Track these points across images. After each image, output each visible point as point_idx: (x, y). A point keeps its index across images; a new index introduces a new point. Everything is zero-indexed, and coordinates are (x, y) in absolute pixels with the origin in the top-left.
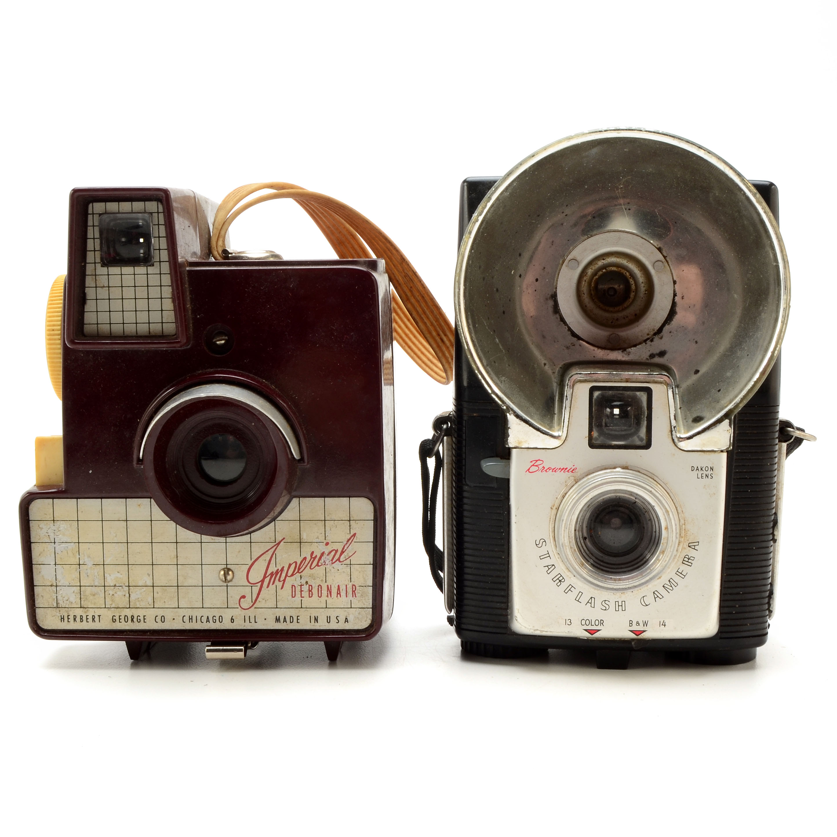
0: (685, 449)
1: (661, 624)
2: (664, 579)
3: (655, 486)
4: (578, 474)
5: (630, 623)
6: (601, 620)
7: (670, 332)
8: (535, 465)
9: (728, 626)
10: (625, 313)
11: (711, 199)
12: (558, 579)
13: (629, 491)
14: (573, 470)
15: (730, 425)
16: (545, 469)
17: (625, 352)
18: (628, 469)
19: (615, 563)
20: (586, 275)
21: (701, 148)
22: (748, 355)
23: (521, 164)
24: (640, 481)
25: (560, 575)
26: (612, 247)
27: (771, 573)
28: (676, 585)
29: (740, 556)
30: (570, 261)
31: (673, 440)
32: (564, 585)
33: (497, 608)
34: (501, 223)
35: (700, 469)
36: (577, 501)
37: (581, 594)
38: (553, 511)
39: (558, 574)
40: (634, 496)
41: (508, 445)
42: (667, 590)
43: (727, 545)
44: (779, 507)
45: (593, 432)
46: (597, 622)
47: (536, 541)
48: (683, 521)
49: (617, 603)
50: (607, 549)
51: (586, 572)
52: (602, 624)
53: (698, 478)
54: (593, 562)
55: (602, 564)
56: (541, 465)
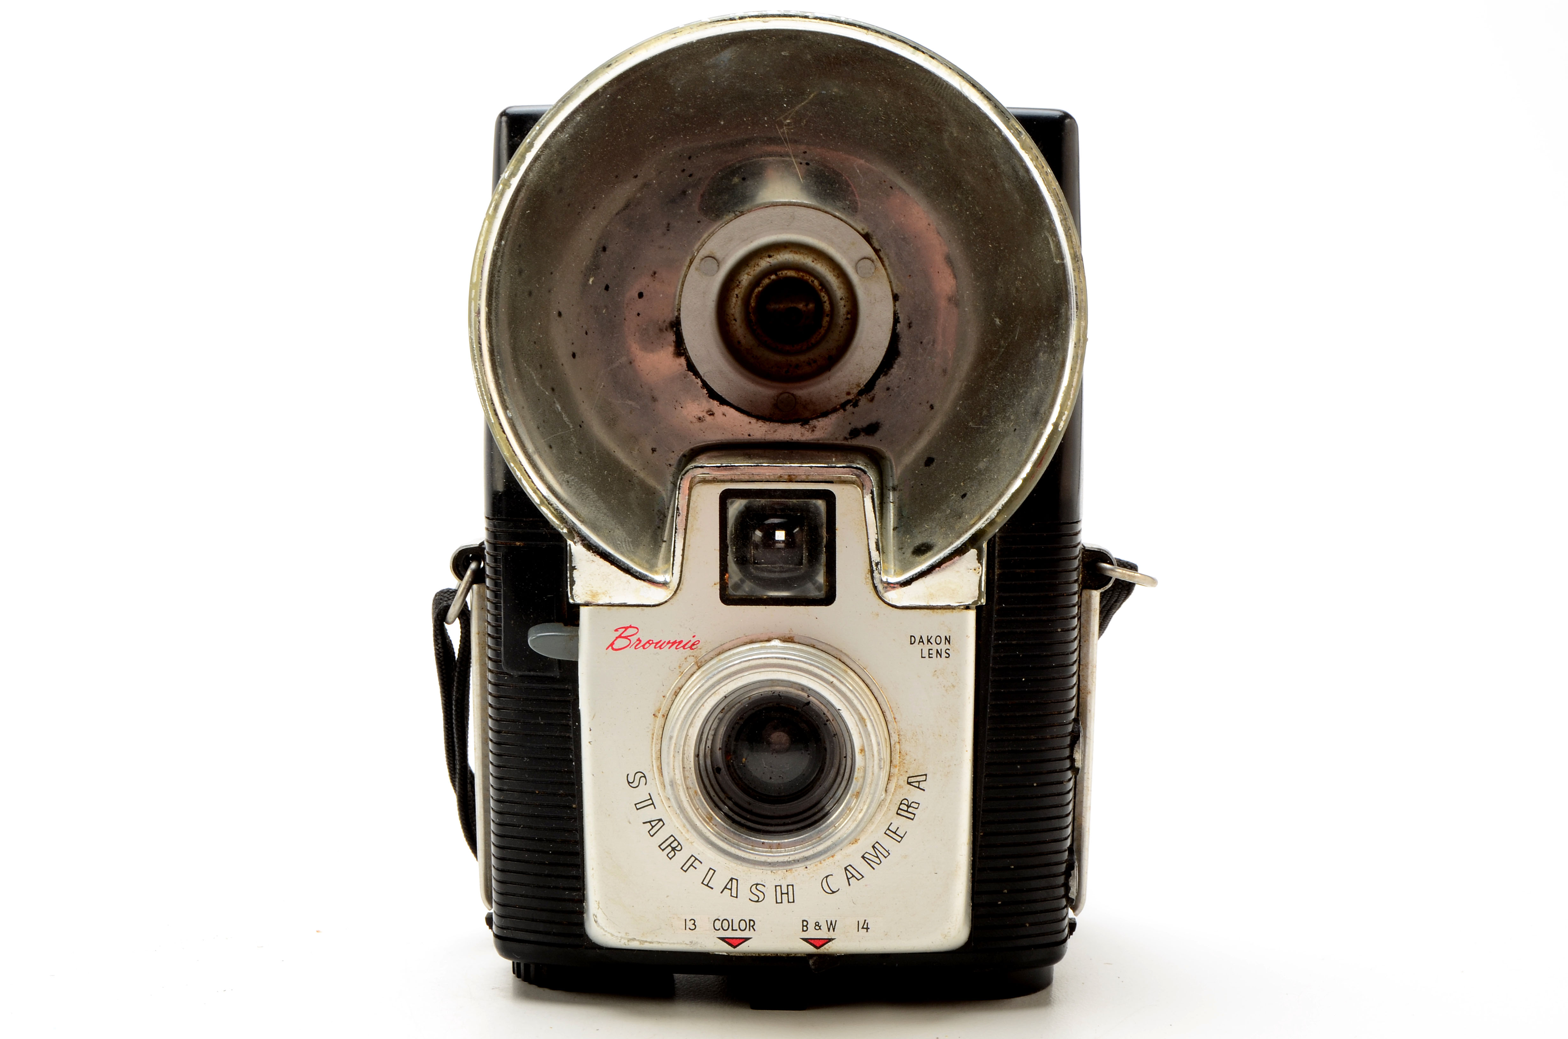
0: (898, 604)
1: (861, 926)
2: (864, 845)
3: (843, 674)
4: (702, 651)
5: (803, 926)
6: (750, 920)
7: (888, 389)
8: (622, 635)
9: (990, 927)
10: (811, 355)
11: (946, 142)
12: (670, 845)
13: (800, 685)
14: (693, 644)
15: (979, 559)
16: (642, 644)
17: (807, 426)
18: (794, 642)
19: (772, 814)
20: (738, 286)
21: (918, 49)
22: (1015, 430)
23: (586, 80)
24: (811, 664)
25: (672, 839)
26: (780, 234)
27: (1069, 829)
28: (886, 854)
29: (1009, 799)
30: (703, 259)
31: (875, 588)
32: (681, 857)
33: (564, 900)
34: (561, 191)
35: (925, 641)
36: (697, 701)
37: (711, 872)
38: (658, 719)
39: (670, 837)
40: (806, 692)
41: (574, 600)
42: (869, 864)
43: (983, 780)
44: (1089, 708)
45: (727, 575)
46: (743, 923)
47: (628, 775)
48: (897, 736)
49: (778, 888)
50: (759, 790)
51: (717, 833)
52: (752, 926)
53: (922, 657)
54: (731, 814)
55: (748, 817)
56: (635, 636)
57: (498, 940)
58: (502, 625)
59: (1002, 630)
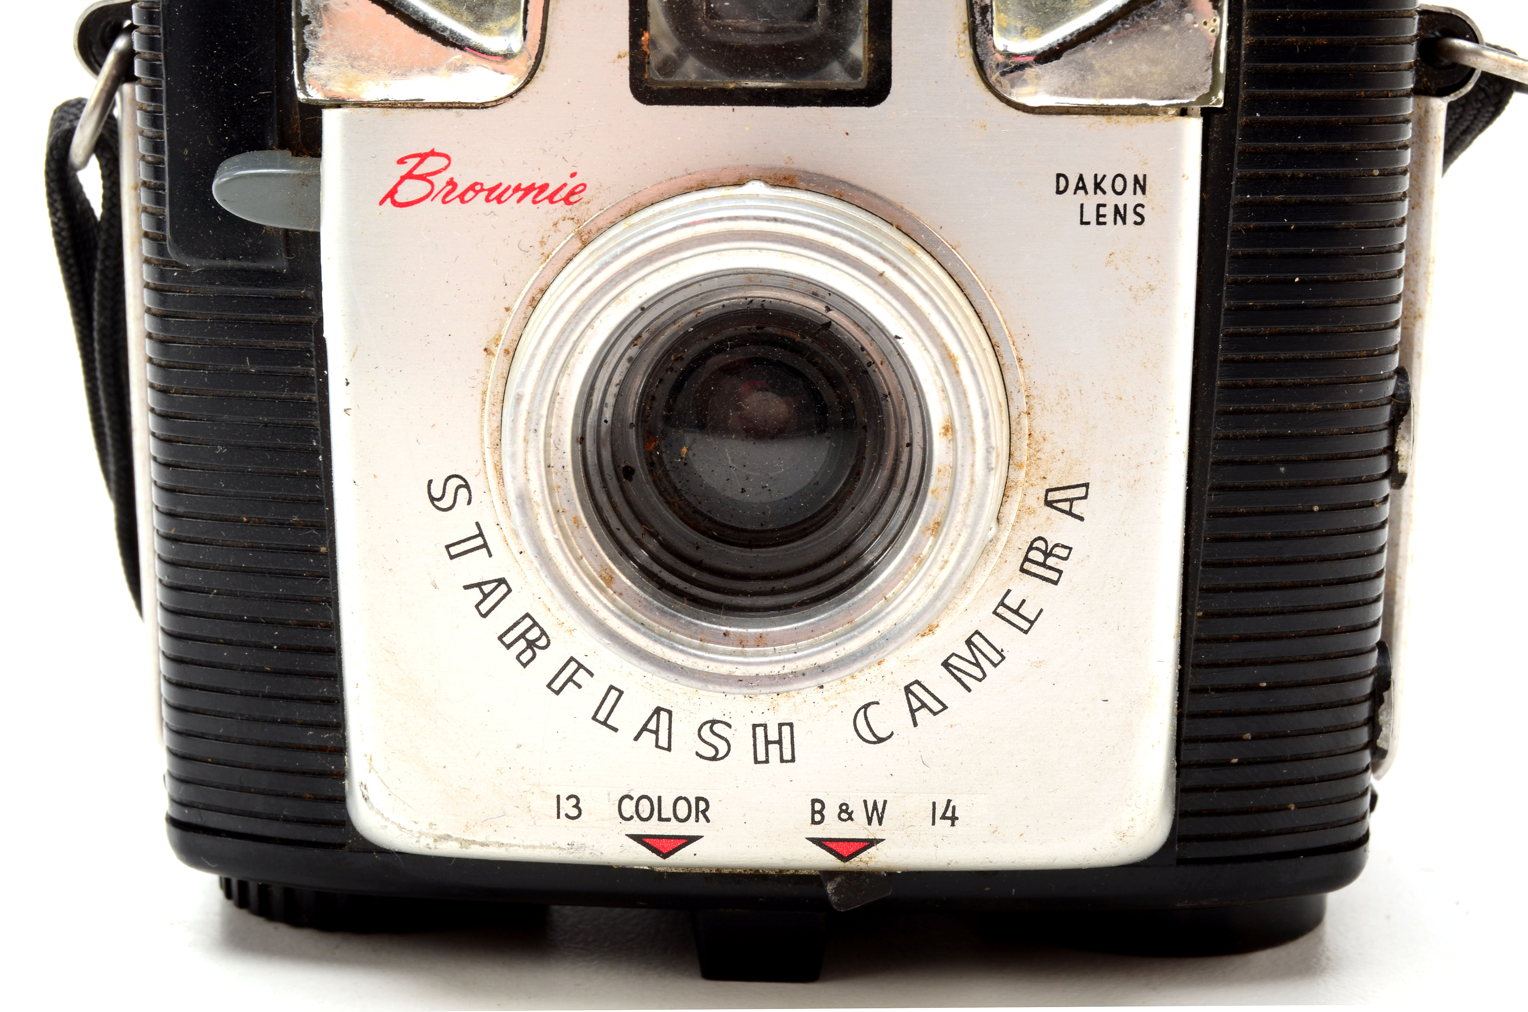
0: (1032, 104)
1: (939, 813)
2: (949, 637)
3: (906, 258)
4: (590, 208)
5: (814, 812)
6: (698, 799)
8: (415, 173)
9: (1212, 813)
12: (523, 636)
13: (809, 282)
14: (572, 193)
16: (459, 190)
18: (796, 186)
24: (834, 234)
25: (528, 622)
27: (1381, 604)
28: (996, 658)
29: (1262, 539)
31: (980, 66)
32: (548, 663)
33: (305, 749)
35: (1090, 186)
36: (577, 315)
37: (614, 694)
38: (494, 360)
39: (523, 618)
40: (821, 300)
41: (305, 92)
42: (959, 680)
43: (1206, 497)
44: (1417, 349)
45: (646, 35)
46: (682, 805)
47: (430, 482)
48: (1025, 400)
49: (760, 731)
50: (718, 517)
51: (623, 610)
52: (704, 812)
53: (1082, 223)
54: (656, 568)
55: (694, 575)
56: (443, 174)
57: (173, 829)
58: (166, 158)
59: (1252, 171)
